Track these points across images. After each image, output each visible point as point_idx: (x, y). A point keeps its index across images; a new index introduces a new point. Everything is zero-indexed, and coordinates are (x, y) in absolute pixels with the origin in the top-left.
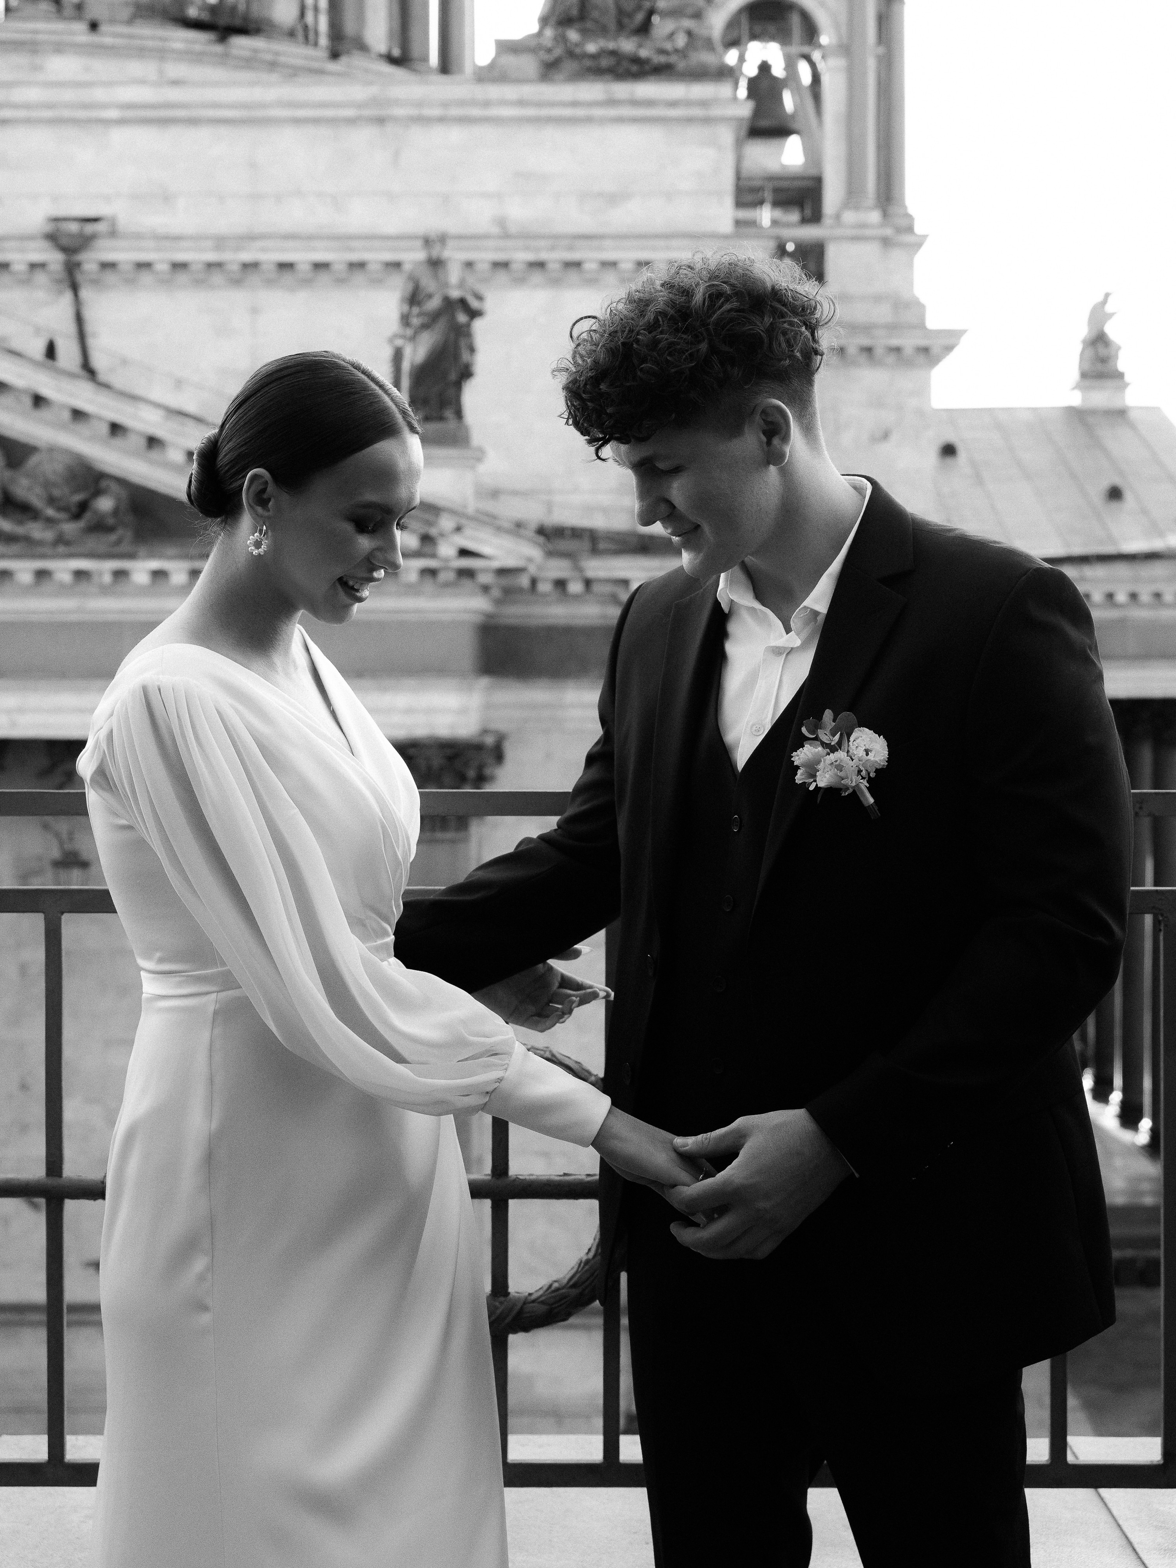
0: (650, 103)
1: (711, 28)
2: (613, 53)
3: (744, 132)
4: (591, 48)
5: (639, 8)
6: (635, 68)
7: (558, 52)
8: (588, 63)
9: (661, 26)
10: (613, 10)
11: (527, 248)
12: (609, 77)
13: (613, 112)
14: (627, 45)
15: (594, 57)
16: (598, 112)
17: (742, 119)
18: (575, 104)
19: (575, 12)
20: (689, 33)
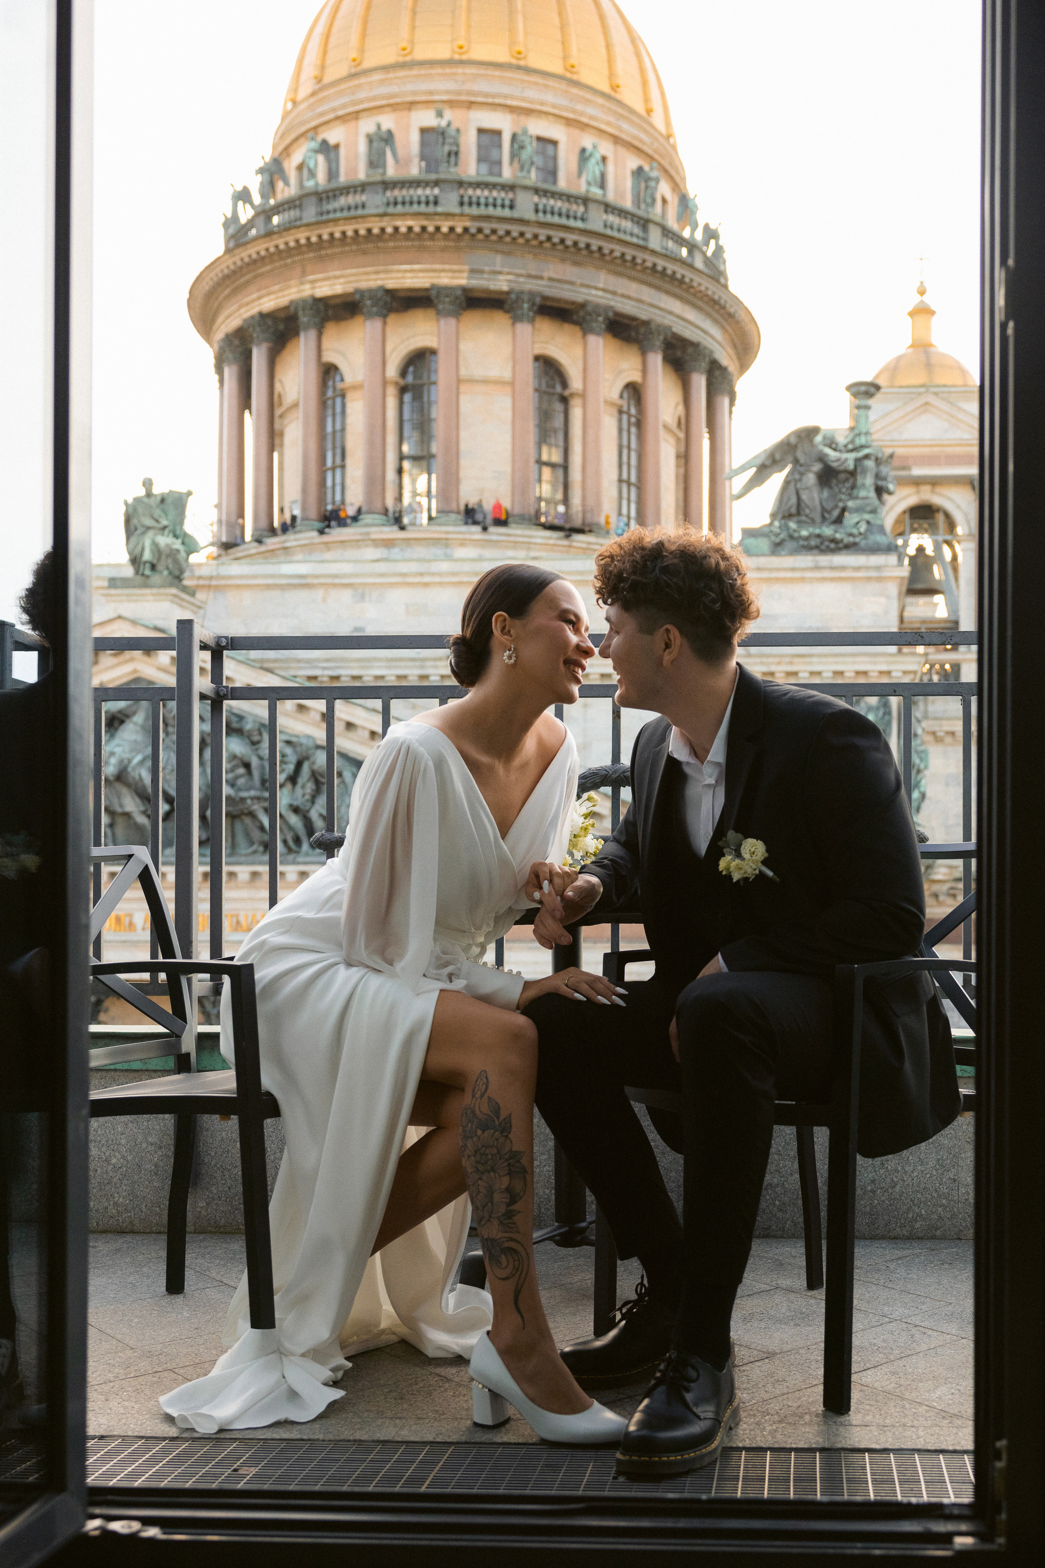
0: (843, 568)
1: (882, 520)
2: (819, 536)
3: (904, 589)
4: (804, 533)
5: (836, 506)
6: (832, 546)
7: (782, 536)
8: (802, 543)
9: (850, 519)
10: (819, 508)
11: (762, 663)
12: (816, 551)
13: (818, 574)
14: (828, 531)
15: (806, 539)
16: (808, 575)
17: (902, 578)
18: (793, 569)
19: (794, 510)
20: (868, 522)
